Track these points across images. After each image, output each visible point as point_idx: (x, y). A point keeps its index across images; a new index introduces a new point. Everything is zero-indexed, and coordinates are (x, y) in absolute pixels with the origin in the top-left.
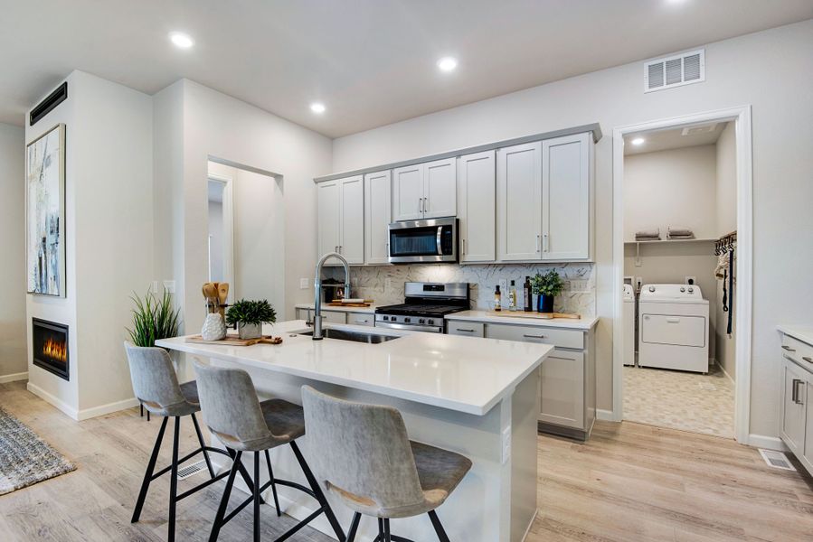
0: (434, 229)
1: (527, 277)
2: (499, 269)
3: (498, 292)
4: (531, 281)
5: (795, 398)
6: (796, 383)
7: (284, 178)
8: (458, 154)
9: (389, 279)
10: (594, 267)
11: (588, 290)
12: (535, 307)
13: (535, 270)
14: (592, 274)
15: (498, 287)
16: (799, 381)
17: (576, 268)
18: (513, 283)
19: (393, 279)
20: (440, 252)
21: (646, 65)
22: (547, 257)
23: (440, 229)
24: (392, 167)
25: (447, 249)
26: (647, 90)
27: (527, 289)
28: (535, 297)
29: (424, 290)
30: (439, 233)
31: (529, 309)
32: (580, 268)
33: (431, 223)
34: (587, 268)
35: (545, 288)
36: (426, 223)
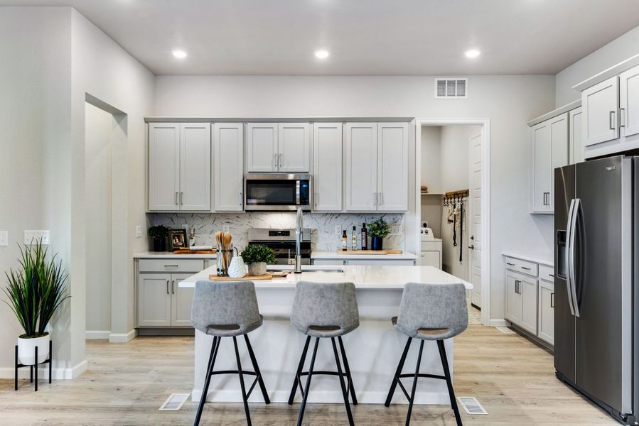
0: (294, 182)
1: (364, 224)
2: (335, 217)
3: (345, 236)
4: (367, 227)
5: (517, 291)
6: (517, 282)
7: (129, 116)
8: (311, 121)
9: (228, 226)
10: (404, 217)
11: (400, 233)
12: (369, 247)
13: (363, 218)
14: (402, 222)
15: (345, 232)
16: (518, 282)
17: (392, 217)
18: (354, 228)
19: (232, 226)
20: (298, 202)
21: (436, 80)
22: (381, 209)
23: (298, 182)
24: (245, 121)
25: (304, 200)
26: (436, 97)
27: (364, 233)
28: (369, 238)
29: (270, 235)
30: (298, 186)
31: (365, 249)
32: (395, 217)
33: (291, 177)
34: (399, 217)
35: (379, 232)
36: (287, 176)
